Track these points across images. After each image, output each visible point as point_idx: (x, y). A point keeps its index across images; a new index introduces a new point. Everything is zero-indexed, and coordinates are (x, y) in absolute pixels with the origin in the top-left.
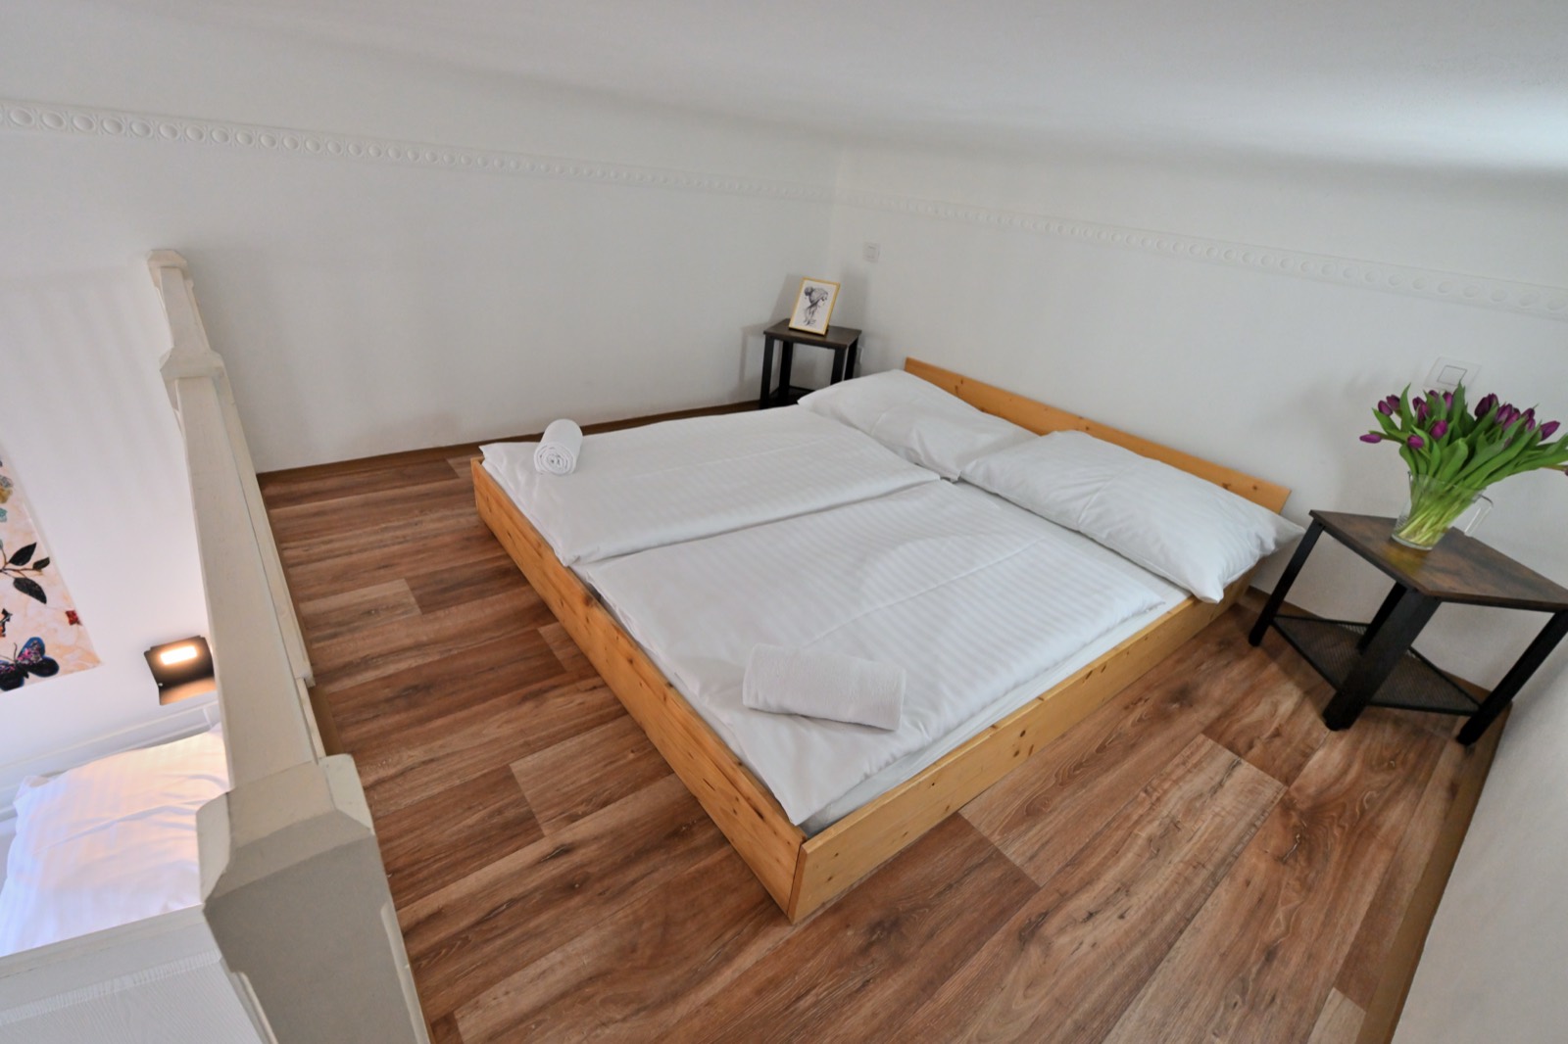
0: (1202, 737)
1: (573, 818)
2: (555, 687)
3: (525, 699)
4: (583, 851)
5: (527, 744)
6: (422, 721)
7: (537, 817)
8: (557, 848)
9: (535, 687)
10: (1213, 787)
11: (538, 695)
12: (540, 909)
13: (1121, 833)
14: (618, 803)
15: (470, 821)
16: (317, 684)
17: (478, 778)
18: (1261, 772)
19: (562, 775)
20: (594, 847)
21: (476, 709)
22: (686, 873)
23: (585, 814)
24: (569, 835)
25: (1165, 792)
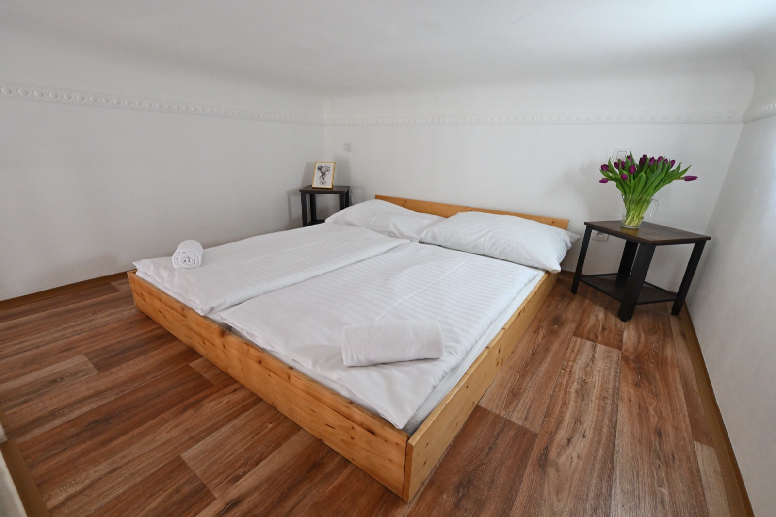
0: (574, 338)
1: (237, 479)
2: (207, 396)
3: (186, 409)
4: (248, 500)
5: (192, 438)
6: (104, 444)
7: (208, 486)
8: (227, 505)
9: (192, 400)
10: (591, 359)
11: (196, 404)
13: (562, 393)
14: (268, 459)
15: (153, 505)
16: (8, 439)
17: (156, 472)
18: (607, 347)
19: (222, 452)
20: (256, 494)
21: (147, 425)
22: (327, 491)
23: (244, 474)
24: (234, 492)
25: (572, 367)
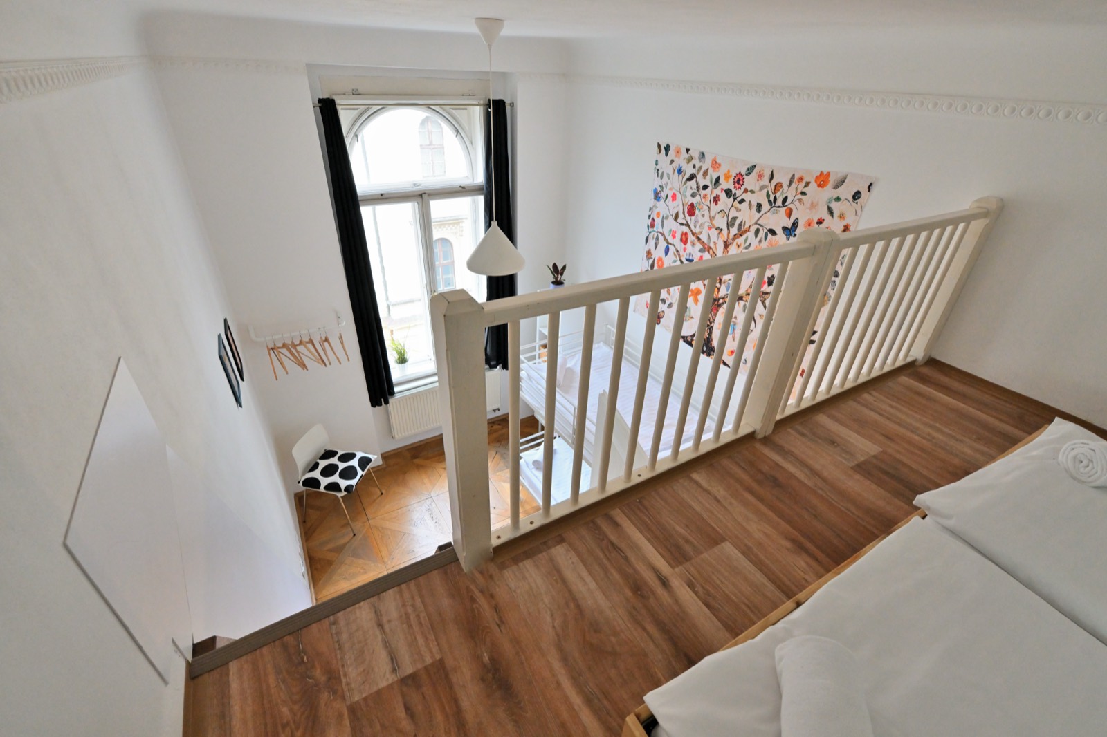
1: (691, 585)
2: (817, 560)
3: (793, 541)
4: (666, 594)
6: (749, 490)
7: (688, 563)
8: (665, 578)
9: (809, 545)
11: (800, 548)
12: (621, 571)
14: (711, 615)
15: (678, 528)
16: (760, 439)
17: (711, 526)
19: (726, 574)
20: (670, 601)
21: (770, 513)
22: (657, 670)
23: (696, 593)
24: (677, 583)
